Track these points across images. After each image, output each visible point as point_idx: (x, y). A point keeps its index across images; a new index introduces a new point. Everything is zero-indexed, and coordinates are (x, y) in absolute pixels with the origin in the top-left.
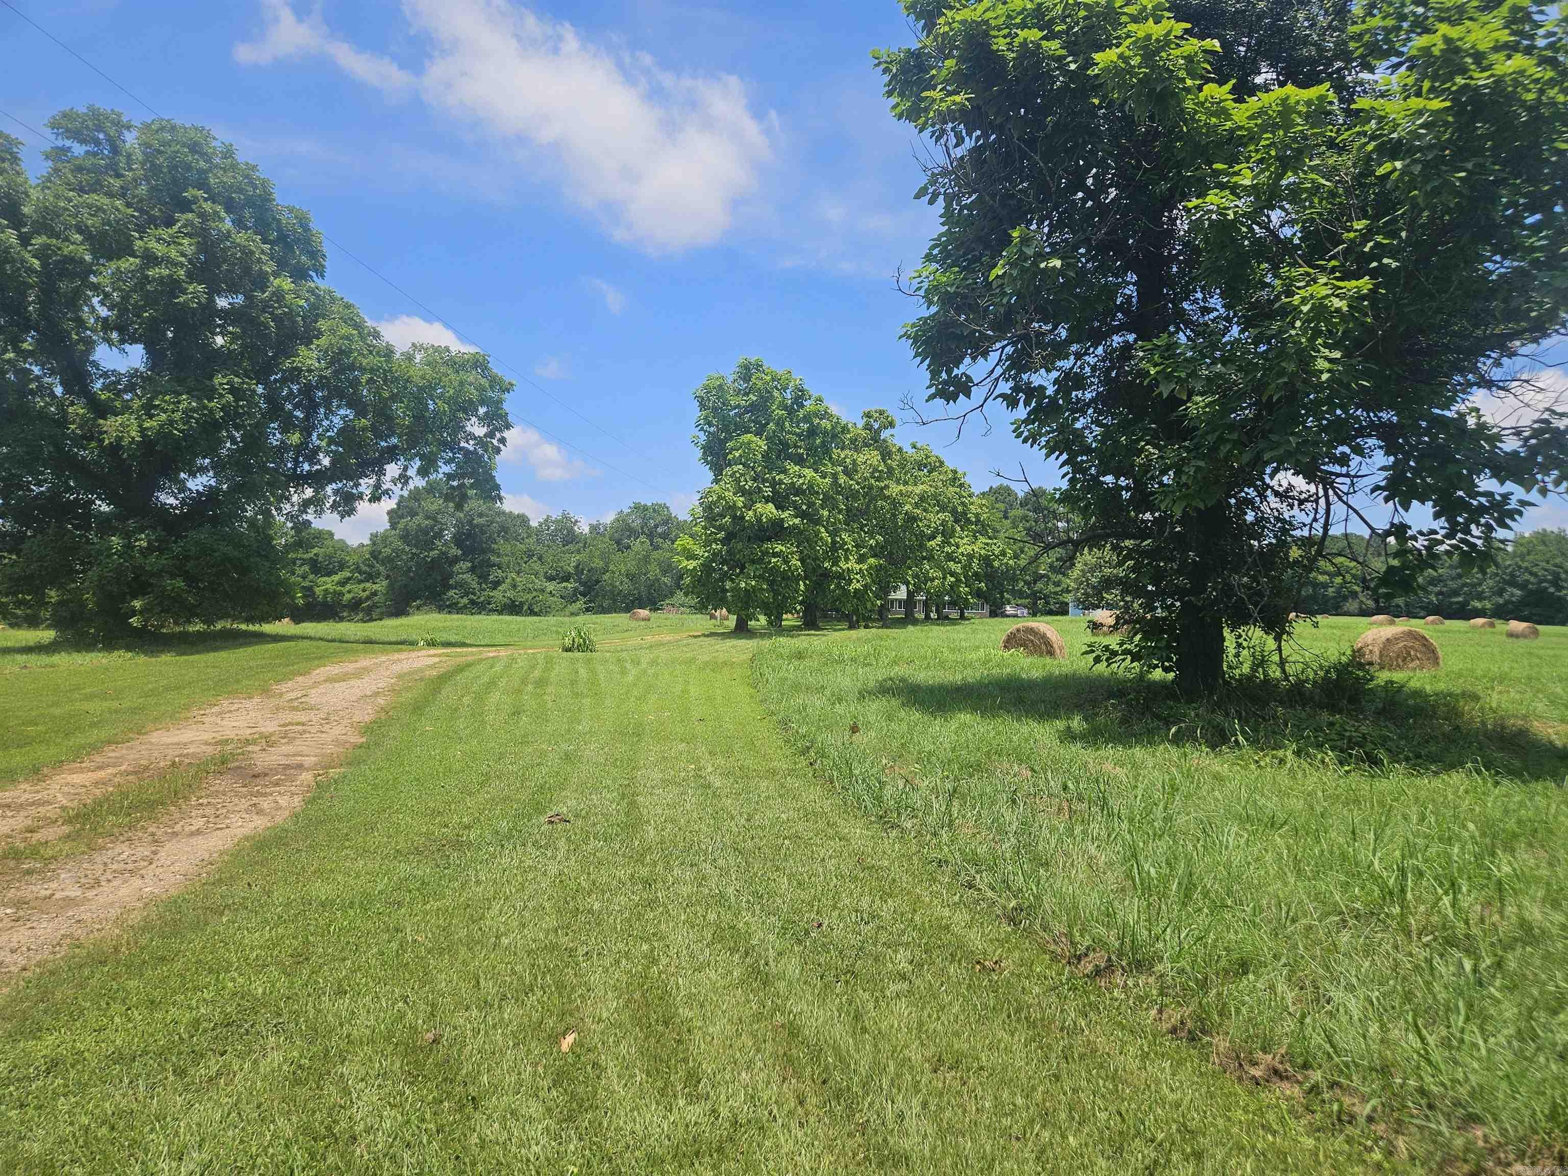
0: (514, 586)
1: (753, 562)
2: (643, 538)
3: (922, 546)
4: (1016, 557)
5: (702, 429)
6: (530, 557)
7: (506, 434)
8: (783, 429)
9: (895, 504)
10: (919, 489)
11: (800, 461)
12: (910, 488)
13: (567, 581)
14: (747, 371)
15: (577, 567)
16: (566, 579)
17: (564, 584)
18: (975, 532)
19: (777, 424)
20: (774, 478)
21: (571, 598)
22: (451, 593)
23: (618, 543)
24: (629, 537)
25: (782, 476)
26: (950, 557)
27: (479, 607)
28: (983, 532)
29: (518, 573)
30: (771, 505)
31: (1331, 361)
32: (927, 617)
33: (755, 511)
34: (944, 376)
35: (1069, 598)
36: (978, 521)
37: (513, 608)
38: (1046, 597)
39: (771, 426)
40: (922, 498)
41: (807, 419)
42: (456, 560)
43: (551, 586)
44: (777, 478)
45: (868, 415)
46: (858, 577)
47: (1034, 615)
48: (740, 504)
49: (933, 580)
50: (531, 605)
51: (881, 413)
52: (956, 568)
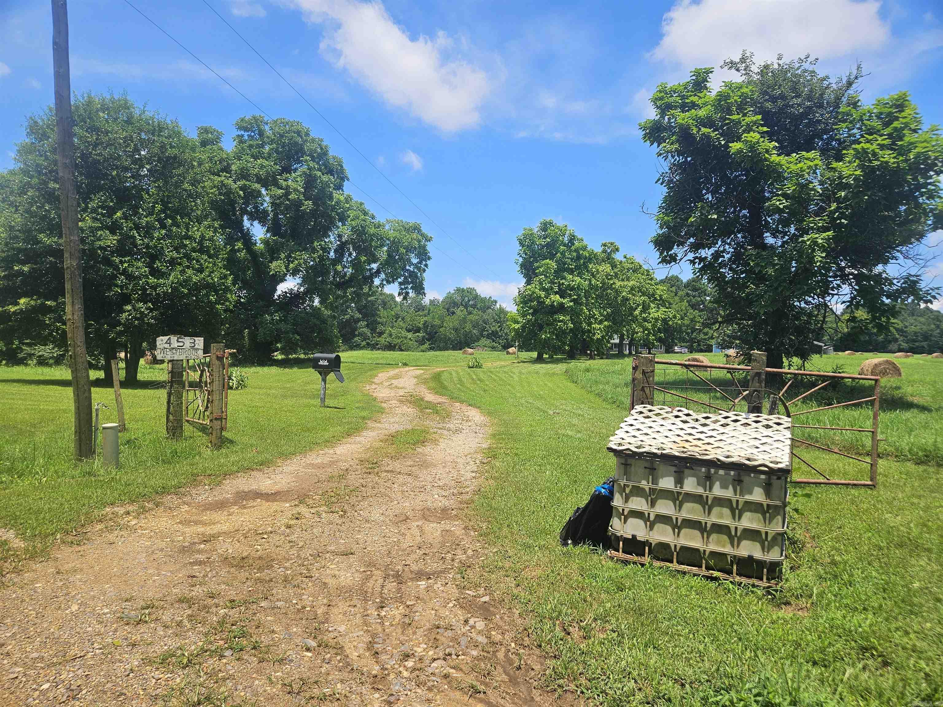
0: (391, 335)
1: (548, 325)
2: (461, 308)
3: (631, 314)
4: (682, 318)
5: (521, 256)
6: (397, 318)
7: (428, 262)
8: (564, 256)
9: (617, 292)
10: (631, 283)
11: (571, 272)
12: (626, 283)
13: (419, 332)
14: (545, 226)
15: (424, 324)
16: (418, 330)
17: (417, 334)
18: (658, 305)
19: (562, 254)
20: (559, 282)
21: (421, 342)
22: (356, 339)
23: (448, 310)
24: (454, 307)
25: (563, 281)
26: (645, 320)
27: (373, 347)
28: (664, 306)
29: (392, 327)
30: (558, 296)
31: (822, 257)
32: (630, 353)
33: (551, 299)
34: (665, 254)
35: (713, 342)
36: (661, 299)
37: (390, 347)
38: (699, 342)
39: (559, 255)
40: (632, 289)
41: (576, 251)
42: (359, 320)
43: (410, 335)
44: (561, 282)
45: (605, 245)
46: (599, 332)
47: (691, 352)
48: (543, 296)
49: (637, 333)
50: (400, 346)
51: (612, 244)
52: (649, 326)
